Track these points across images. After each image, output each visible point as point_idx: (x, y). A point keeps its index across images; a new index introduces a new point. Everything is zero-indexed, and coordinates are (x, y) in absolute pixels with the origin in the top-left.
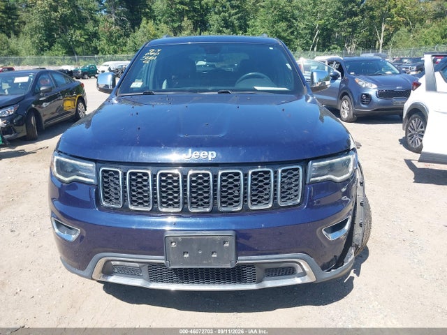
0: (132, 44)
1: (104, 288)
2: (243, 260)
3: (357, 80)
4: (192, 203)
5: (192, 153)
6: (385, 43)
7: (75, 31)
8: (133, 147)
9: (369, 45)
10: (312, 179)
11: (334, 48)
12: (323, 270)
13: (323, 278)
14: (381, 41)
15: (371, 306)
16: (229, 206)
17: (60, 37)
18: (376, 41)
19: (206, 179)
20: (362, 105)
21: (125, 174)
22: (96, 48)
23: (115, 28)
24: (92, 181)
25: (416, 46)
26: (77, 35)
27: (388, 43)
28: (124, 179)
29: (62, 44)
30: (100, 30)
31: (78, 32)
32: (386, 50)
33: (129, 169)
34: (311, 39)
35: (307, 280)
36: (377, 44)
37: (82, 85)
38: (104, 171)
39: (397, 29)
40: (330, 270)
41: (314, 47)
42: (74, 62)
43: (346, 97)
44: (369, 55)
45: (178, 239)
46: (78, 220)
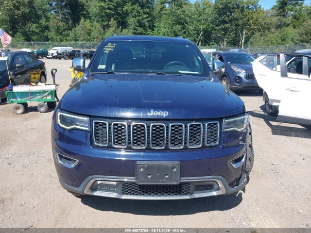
0: (73, 35)
1: (82, 201)
2: (184, 180)
3: (232, 67)
4: (153, 144)
5: (153, 112)
6: (246, 43)
7: (32, 25)
8: (115, 108)
9: (235, 43)
10: (225, 130)
11: (212, 44)
12: (230, 186)
13: (230, 191)
14: (243, 41)
15: (255, 211)
16: (176, 146)
17: (21, 28)
18: (239, 40)
19: (161, 128)
20: (236, 84)
21: (110, 125)
22: (47, 37)
23: (61, 24)
24: (87, 129)
25: (265, 45)
26: (33, 27)
27: (248, 43)
28: (110, 128)
29: (22, 33)
30: (50, 24)
31: (34, 25)
32: (246, 47)
33: (112, 122)
34: (197, 37)
35: (220, 193)
36: (240, 42)
37: (43, 64)
38: (96, 123)
39: (253, 34)
40: (233, 187)
41: (199, 42)
42: (30, 46)
43: (225, 78)
44: (235, 50)
45: (145, 166)
46: (78, 154)
